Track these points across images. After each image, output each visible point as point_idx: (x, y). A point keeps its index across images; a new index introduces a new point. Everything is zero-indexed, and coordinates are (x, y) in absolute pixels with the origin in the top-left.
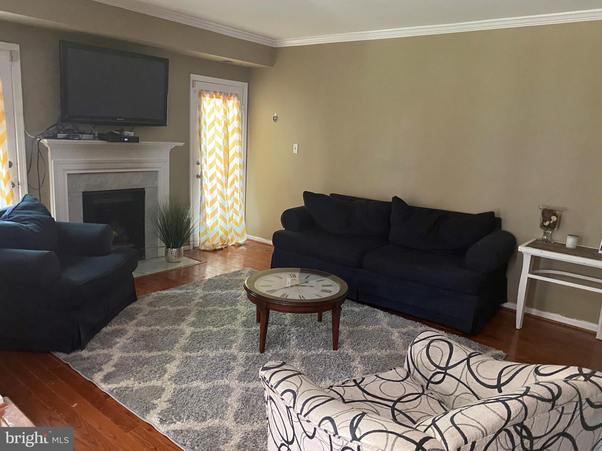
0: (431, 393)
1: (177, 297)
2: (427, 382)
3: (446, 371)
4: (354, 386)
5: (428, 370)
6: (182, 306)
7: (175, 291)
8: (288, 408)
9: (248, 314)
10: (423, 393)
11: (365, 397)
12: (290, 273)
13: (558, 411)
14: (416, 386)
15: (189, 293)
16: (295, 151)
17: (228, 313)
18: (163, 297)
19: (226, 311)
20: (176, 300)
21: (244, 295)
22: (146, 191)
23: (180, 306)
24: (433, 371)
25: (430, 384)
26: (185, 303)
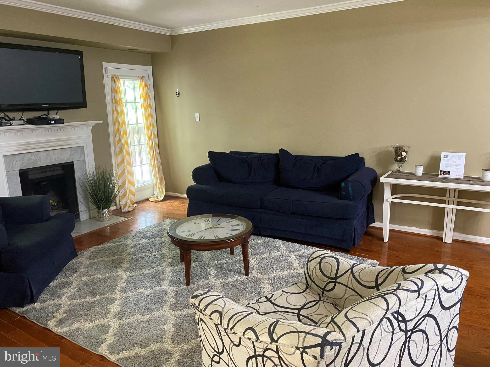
0: (326, 299)
1: (112, 249)
2: (322, 290)
3: (336, 280)
4: (266, 301)
5: (322, 281)
6: (117, 256)
7: (109, 244)
8: (216, 325)
9: (173, 256)
10: (320, 300)
11: (276, 309)
12: (204, 219)
13: (423, 298)
14: (314, 295)
15: (121, 245)
16: (197, 119)
17: (156, 257)
18: (100, 251)
19: (154, 255)
20: (111, 252)
21: (168, 241)
22: (74, 164)
23: (115, 256)
24: (326, 281)
25: (325, 292)
26: (119, 254)
